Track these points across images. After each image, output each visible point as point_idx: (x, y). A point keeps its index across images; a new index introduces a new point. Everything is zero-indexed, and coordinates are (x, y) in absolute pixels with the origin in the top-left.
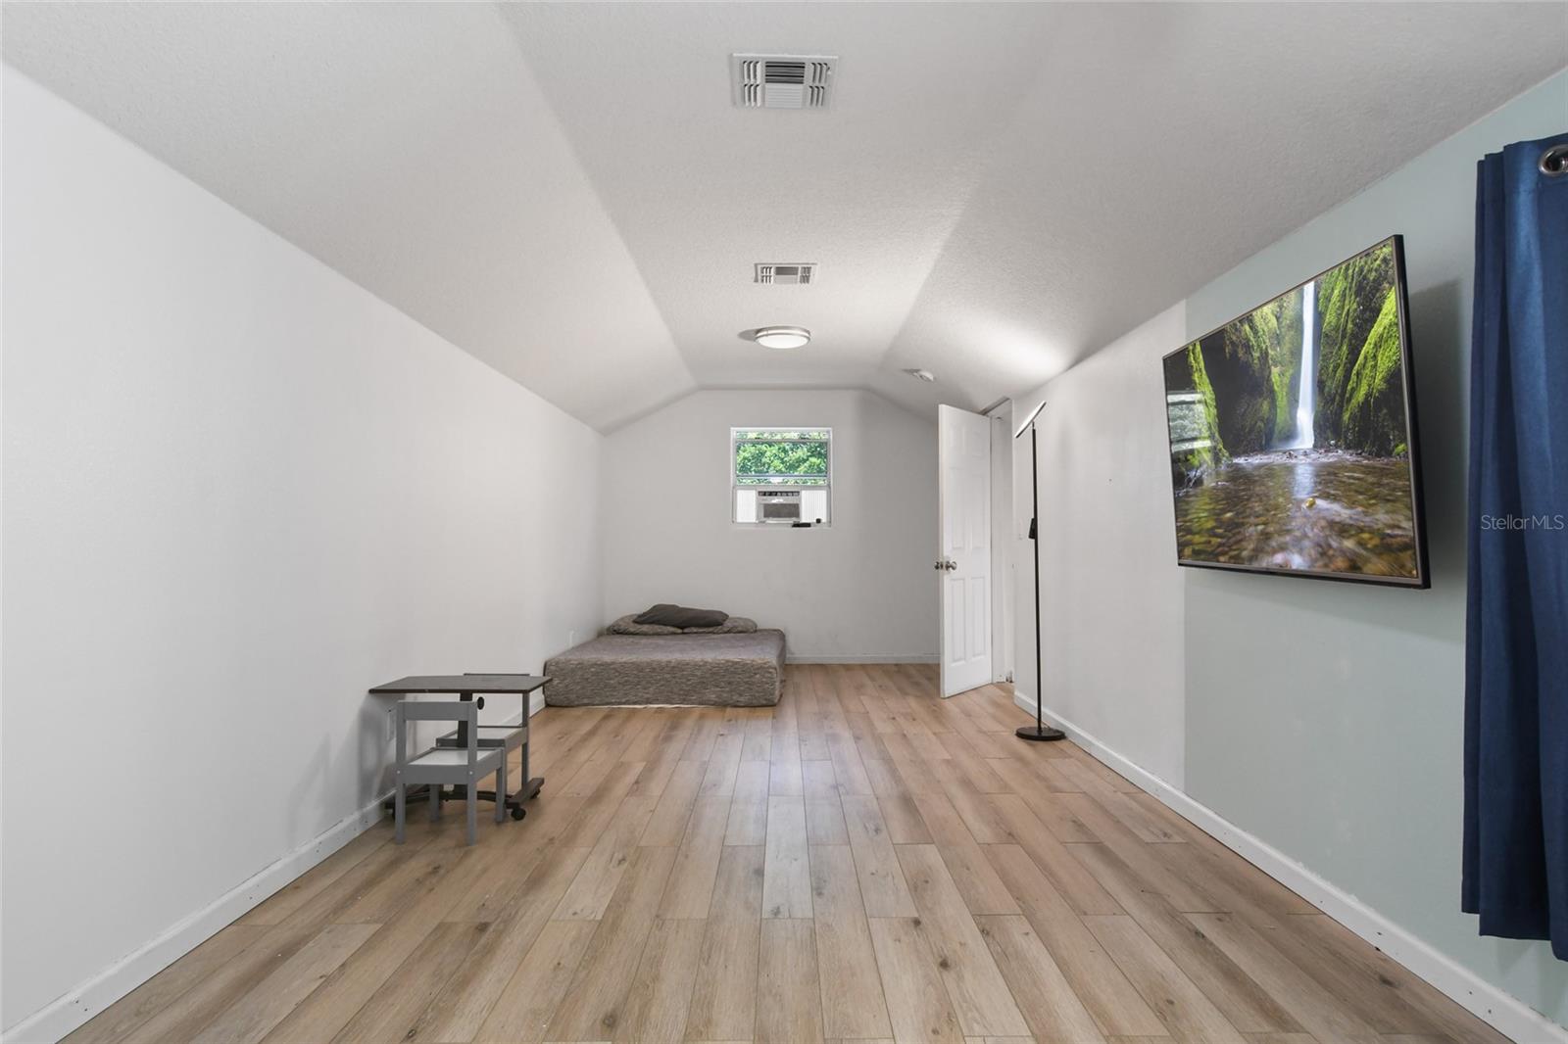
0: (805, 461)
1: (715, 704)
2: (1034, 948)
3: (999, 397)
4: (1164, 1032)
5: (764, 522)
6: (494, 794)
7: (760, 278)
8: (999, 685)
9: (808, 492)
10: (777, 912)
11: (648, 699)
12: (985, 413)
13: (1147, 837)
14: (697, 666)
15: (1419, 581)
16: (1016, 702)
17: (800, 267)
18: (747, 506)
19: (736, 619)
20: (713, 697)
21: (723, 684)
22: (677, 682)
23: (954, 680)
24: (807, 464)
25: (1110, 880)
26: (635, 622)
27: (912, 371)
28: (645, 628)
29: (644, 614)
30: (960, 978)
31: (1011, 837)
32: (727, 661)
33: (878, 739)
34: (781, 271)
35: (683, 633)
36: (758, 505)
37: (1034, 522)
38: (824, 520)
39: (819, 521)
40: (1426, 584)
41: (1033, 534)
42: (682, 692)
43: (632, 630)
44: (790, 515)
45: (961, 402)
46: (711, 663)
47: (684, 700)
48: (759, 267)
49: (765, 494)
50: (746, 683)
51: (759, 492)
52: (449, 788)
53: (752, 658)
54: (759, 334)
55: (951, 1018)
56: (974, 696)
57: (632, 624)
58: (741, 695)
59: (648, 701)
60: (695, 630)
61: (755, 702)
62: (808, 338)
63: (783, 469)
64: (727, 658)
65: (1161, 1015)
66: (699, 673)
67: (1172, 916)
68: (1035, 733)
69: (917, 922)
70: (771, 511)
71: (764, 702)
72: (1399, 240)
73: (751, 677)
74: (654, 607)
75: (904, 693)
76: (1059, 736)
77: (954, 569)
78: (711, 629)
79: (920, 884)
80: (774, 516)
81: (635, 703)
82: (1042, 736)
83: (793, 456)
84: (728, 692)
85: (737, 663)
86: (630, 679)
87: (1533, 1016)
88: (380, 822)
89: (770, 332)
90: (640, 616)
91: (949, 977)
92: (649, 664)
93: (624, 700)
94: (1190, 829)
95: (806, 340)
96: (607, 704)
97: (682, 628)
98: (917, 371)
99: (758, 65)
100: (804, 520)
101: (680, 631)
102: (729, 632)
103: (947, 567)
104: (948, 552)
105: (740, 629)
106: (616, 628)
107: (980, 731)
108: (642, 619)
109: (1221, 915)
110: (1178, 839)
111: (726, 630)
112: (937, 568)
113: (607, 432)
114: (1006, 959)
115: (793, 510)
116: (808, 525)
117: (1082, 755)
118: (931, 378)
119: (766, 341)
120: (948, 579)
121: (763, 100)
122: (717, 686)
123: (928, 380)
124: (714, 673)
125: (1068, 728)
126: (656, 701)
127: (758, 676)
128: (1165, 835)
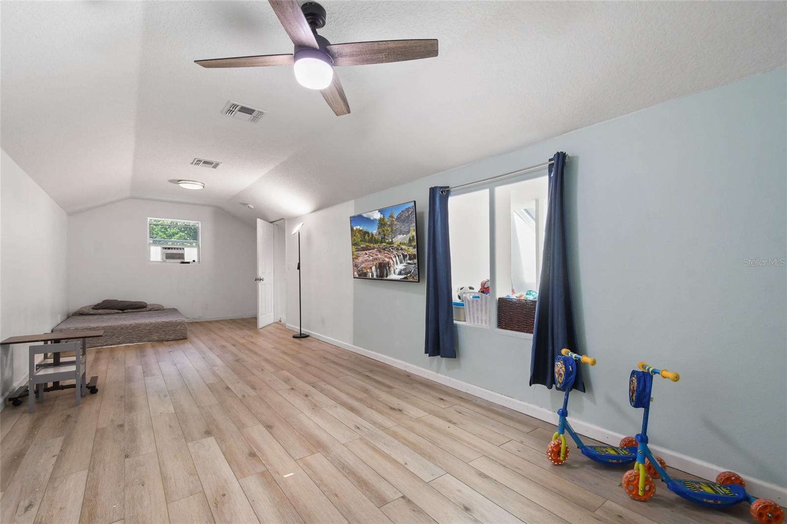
0: (177, 234)
1: (157, 341)
2: (329, 387)
3: (281, 218)
4: (367, 395)
5: (165, 261)
6: (75, 385)
7: (194, 163)
8: (277, 323)
9: (188, 248)
10: (244, 396)
11: (119, 342)
12: (271, 222)
13: (346, 358)
14: (147, 325)
15: (417, 281)
16: (287, 327)
17: (215, 163)
18: (156, 253)
19: (151, 305)
20: (156, 338)
21: (161, 332)
22: (136, 333)
23: (263, 321)
24: (178, 235)
25: (340, 369)
26: (93, 309)
27: (245, 204)
28: (100, 311)
29: (98, 305)
30: (313, 398)
31: (307, 364)
32: (163, 322)
33: (243, 345)
34: (205, 162)
35: (123, 313)
36: (162, 254)
37: (299, 264)
38: (196, 261)
39: (194, 261)
40: (419, 282)
41: (299, 268)
42: (139, 337)
43: (91, 313)
44: (179, 258)
45: (264, 218)
46: (154, 323)
47: (140, 341)
48: (196, 160)
49: (166, 248)
50: (173, 330)
51: (163, 248)
52: (50, 385)
53: (176, 319)
54: (180, 182)
55: (315, 405)
56: (269, 327)
57: (92, 310)
58: (170, 336)
59: (119, 343)
60: (130, 311)
61: (177, 338)
62: (204, 187)
63: (165, 237)
64: (163, 320)
65: (365, 392)
66: (148, 328)
67: (360, 373)
68: (299, 336)
69: (292, 389)
70: (169, 257)
71: (182, 338)
72: (415, 202)
73: (175, 328)
74: (104, 301)
75: (242, 329)
76: (308, 336)
77: (263, 280)
78: (139, 310)
79: (287, 380)
80: (171, 259)
81: (111, 345)
82: (302, 336)
83: (170, 231)
84: (163, 335)
85: (168, 322)
86: (109, 334)
87: (436, 373)
88: (4, 409)
89: (186, 182)
90: (95, 306)
91: (310, 398)
92: (119, 326)
93: (105, 344)
94: (356, 354)
95: (202, 187)
96: (94, 347)
97: (123, 310)
98: (247, 204)
99: (238, 107)
100: (186, 261)
101: (121, 312)
102: (150, 310)
103: (260, 280)
104: (260, 274)
105: (156, 309)
106: (81, 312)
107: (279, 338)
108: (98, 307)
109: (371, 371)
110: (354, 357)
111: (148, 309)
112: (256, 280)
113: (71, 214)
114: (322, 391)
115: (181, 256)
116: (189, 263)
117: (316, 340)
118: (253, 207)
119: (182, 185)
120: (260, 285)
121: (234, 115)
122: (157, 333)
123: (251, 208)
124: (157, 327)
125: (310, 333)
126: (124, 343)
127: (179, 327)
128: (350, 357)
